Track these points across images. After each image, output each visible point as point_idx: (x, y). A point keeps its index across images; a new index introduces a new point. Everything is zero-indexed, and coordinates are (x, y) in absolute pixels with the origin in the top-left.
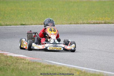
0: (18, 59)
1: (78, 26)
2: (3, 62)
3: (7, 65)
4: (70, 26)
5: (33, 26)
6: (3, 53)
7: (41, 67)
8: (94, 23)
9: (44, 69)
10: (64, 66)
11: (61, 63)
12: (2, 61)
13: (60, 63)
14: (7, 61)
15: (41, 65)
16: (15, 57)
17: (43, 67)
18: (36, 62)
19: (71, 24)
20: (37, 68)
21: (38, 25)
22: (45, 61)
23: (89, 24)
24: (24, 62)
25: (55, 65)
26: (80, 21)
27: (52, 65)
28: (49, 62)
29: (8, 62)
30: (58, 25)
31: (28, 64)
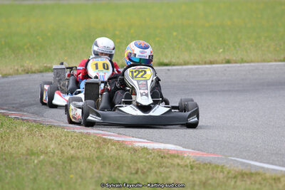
0: (165, 157)
2: (126, 164)
3: (137, 173)
5: (190, 67)
6: (123, 141)
7: (226, 176)
9: (236, 182)
11: (276, 165)
12: (123, 162)
13: (272, 164)
14: (136, 162)
16: (154, 149)
18: (210, 164)
21: (202, 64)
22: (232, 160)
24: (179, 165)
25: (261, 171)
27: (253, 171)
28: (243, 164)
29: (139, 165)
30: (252, 64)
31: (192, 169)
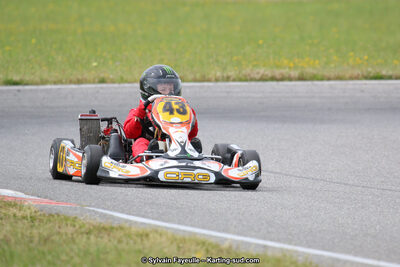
1: (209, 87)
5: (48, 87)
7: (76, 231)
8: (263, 79)
9: (88, 238)
10: (156, 230)
11: (149, 218)
13: (143, 217)
15: (77, 227)
17: (82, 233)
18: (58, 215)
20: (64, 237)
21: (66, 83)
22: (89, 211)
23: (246, 80)
24: (15, 215)
25: (127, 225)
26: (213, 72)
27: (115, 225)
28: (103, 216)
31: (32, 221)
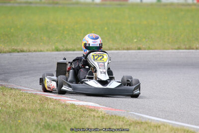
0: (86, 111)
1: (192, 52)
2: (58, 115)
3: (64, 120)
4: (178, 52)
5: (112, 51)
6: (59, 100)
7: (124, 124)
10: (164, 124)
11: (160, 118)
12: (57, 113)
13: (158, 117)
15: (125, 121)
16: (79, 105)
17: (127, 125)
18: (116, 116)
19: (179, 48)
21: (121, 50)
22: (131, 114)
24: (94, 116)
25: (149, 121)
26: (195, 45)
27: (144, 121)
28: (138, 116)
29: (67, 116)
30: (156, 51)
31: (103, 119)
